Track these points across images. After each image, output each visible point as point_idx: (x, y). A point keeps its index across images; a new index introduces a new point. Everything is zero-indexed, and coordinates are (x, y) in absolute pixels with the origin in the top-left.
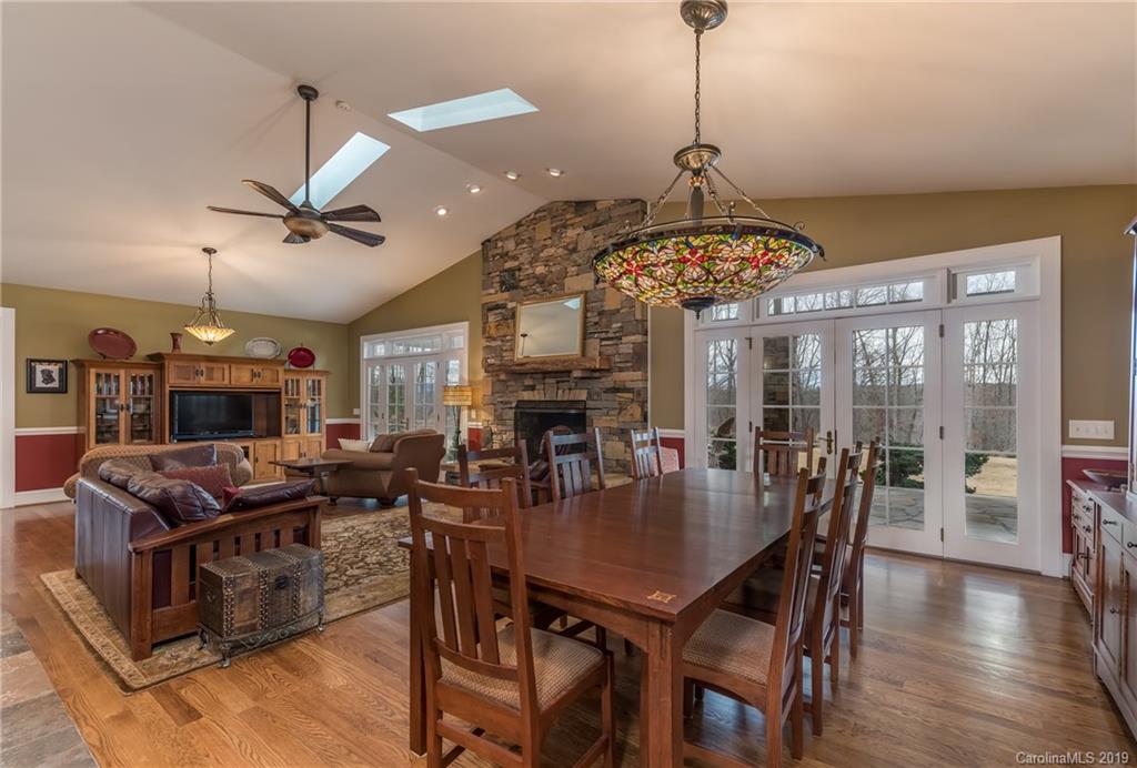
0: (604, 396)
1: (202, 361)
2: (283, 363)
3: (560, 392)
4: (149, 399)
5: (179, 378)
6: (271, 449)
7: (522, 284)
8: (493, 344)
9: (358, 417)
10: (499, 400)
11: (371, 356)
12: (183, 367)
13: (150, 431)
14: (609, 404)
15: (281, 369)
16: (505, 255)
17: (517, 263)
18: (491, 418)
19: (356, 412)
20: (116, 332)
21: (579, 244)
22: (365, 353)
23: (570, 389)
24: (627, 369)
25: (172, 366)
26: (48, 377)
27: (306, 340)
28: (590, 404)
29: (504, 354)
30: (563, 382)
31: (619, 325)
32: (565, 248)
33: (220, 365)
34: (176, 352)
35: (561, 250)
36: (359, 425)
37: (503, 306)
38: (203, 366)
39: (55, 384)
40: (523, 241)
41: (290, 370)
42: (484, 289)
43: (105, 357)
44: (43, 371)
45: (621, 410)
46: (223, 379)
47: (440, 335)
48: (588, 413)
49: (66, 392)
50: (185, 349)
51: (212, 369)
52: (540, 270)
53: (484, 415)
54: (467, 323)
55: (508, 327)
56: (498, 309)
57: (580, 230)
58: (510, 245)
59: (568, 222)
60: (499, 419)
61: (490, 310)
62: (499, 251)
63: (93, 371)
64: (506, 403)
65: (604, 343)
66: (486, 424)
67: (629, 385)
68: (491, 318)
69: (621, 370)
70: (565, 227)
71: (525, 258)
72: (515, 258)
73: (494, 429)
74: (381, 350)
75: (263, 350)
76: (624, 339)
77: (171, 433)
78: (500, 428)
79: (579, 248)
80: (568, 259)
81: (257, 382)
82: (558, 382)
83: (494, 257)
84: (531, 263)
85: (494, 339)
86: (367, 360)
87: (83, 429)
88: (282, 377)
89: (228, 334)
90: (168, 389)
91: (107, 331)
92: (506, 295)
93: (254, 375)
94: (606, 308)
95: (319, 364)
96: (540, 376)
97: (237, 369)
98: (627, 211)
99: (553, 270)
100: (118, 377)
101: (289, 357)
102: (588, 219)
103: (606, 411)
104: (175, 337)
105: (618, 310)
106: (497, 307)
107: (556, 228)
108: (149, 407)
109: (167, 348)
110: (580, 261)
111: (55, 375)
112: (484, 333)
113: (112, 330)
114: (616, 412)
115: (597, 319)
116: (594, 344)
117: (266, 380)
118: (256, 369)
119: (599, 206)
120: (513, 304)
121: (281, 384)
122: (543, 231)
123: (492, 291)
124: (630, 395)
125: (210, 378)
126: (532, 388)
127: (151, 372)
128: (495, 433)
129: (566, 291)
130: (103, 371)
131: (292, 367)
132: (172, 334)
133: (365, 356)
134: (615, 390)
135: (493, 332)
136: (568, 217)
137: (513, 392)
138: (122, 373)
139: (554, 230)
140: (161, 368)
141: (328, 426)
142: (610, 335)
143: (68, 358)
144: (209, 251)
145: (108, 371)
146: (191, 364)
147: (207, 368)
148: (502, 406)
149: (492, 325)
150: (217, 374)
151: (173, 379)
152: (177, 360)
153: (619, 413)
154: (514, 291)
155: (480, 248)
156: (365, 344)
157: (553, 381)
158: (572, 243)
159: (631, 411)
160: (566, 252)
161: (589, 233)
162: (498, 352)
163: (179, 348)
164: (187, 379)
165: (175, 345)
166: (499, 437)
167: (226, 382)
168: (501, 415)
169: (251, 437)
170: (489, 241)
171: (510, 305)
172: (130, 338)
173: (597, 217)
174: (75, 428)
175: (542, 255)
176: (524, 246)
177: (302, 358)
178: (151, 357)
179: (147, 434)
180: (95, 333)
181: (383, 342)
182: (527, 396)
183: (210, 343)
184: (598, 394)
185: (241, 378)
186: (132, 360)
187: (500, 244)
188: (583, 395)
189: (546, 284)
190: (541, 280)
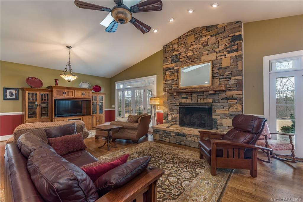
0: (221, 101)
1: (65, 89)
2: (92, 90)
3: (199, 100)
4: (47, 103)
5: (58, 95)
6: (88, 119)
7: (181, 60)
8: (168, 82)
9: (114, 108)
10: (171, 102)
11: (118, 88)
12: (59, 91)
13: (48, 114)
14: (225, 104)
15: (91, 92)
16: (173, 50)
17: (178, 52)
18: (167, 109)
19: (113, 106)
20: (36, 79)
21: (208, 42)
22: (117, 87)
23: (204, 98)
24: (234, 90)
25: (55, 90)
26: (12, 94)
27: (99, 83)
28: (214, 104)
29: (173, 86)
30: (201, 96)
31: (230, 72)
32: (202, 44)
33: (71, 91)
34: (57, 86)
35: (200, 45)
36: (114, 111)
37: (173, 69)
38: (66, 91)
39: (14, 97)
40: (181, 44)
41: (94, 93)
42: (164, 63)
43: (32, 87)
44: (10, 92)
45: (230, 106)
46: (72, 95)
47: (145, 80)
48: (213, 107)
49: (18, 100)
50: (60, 85)
51: (69, 92)
52: (189, 54)
53: (164, 108)
54: (156, 76)
55: (175, 76)
56: (170, 70)
57: (209, 37)
58: (176, 46)
59: (203, 35)
60: (171, 109)
61: (166, 70)
62: (171, 49)
63: (27, 92)
64: (174, 104)
65: (221, 80)
66: (165, 111)
67: (235, 96)
68: (167, 73)
69: (230, 90)
70: (202, 36)
71: (182, 50)
72: (178, 51)
73: (169, 113)
74: (121, 87)
75: (85, 86)
76: (232, 78)
77: (55, 114)
78: (171, 113)
79: (208, 44)
80: (203, 49)
81: (83, 97)
82: (198, 96)
83: (168, 51)
84: (185, 52)
85: (169, 81)
86: (117, 89)
87: (24, 113)
88: (91, 95)
89: (76, 78)
90: (54, 99)
91: (33, 78)
92: (174, 64)
93: (82, 94)
94: (222, 66)
95: (102, 91)
96: (189, 93)
97: (77, 92)
98: (234, 27)
99: (196, 53)
100: (36, 94)
101: (93, 88)
102: (213, 32)
103: (223, 107)
104: (56, 81)
105: (229, 67)
106: (170, 69)
107: (198, 37)
108: (47, 105)
109: (53, 84)
110: (209, 49)
111: (14, 94)
112: (164, 78)
113: (34, 78)
114: (228, 107)
115: (217, 71)
116: (217, 81)
117: (86, 96)
118: (83, 92)
119: (218, 27)
120: (177, 68)
121: (91, 97)
122: (191, 39)
123: (168, 63)
124: (236, 101)
125: (68, 95)
126: (186, 98)
127: (48, 93)
128: (169, 115)
129: (202, 61)
130: (31, 92)
131: (94, 92)
132: (55, 80)
133: (117, 88)
134: (227, 98)
135: (168, 78)
136: (203, 32)
137: (177, 100)
138: (38, 93)
139: (196, 39)
140: (52, 91)
141: (105, 111)
142: (224, 77)
143: (19, 88)
144: (69, 47)
145: (32, 92)
146: (62, 90)
147: (67, 91)
148: (172, 105)
149: (168, 76)
150: (70, 94)
151: (55, 95)
152: (57, 88)
153: (230, 108)
154: (178, 63)
155: (162, 48)
156: (117, 84)
157: (196, 95)
158: (205, 42)
159: (236, 107)
160: (202, 46)
161: (214, 38)
162: (171, 86)
163: (58, 85)
164: (61, 95)
165: (56, 84)
166: (171, 116)
167: (73, 96)
168: (172, 108)
169: (82, 115)
170: (166, 45)
171: (175, 68)
172: (41, 81)
173: (218, 31)
174: (21, 113)
175: (190, 48)
176: (182, 46)
177: (97, 89)
178: (48, 87)
179: (46, 115)
180: (28, 79)
181: (123, 84)
182: (183, 101)
183: (69, 81)
184: (218, 100)
185: (78, 95)
186: (41, 88)
187: (171, 46)
188: (211, 101)
189: (193, 59)
190: (189, 58)
